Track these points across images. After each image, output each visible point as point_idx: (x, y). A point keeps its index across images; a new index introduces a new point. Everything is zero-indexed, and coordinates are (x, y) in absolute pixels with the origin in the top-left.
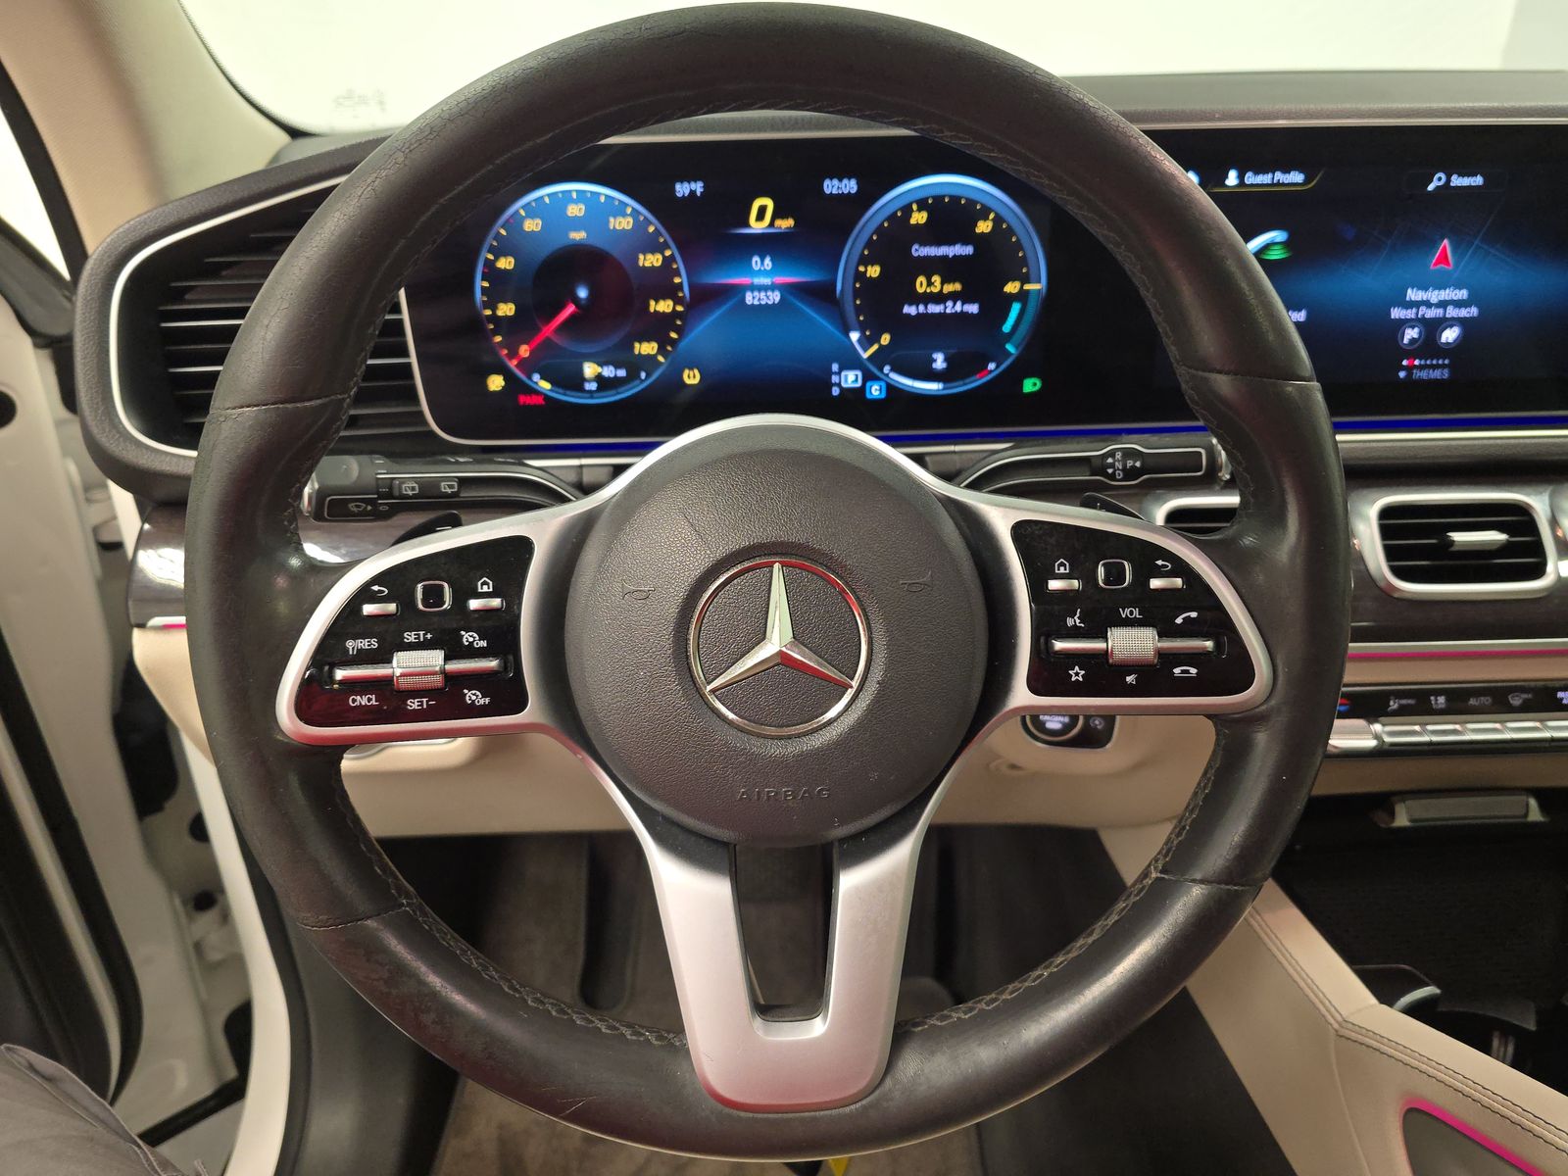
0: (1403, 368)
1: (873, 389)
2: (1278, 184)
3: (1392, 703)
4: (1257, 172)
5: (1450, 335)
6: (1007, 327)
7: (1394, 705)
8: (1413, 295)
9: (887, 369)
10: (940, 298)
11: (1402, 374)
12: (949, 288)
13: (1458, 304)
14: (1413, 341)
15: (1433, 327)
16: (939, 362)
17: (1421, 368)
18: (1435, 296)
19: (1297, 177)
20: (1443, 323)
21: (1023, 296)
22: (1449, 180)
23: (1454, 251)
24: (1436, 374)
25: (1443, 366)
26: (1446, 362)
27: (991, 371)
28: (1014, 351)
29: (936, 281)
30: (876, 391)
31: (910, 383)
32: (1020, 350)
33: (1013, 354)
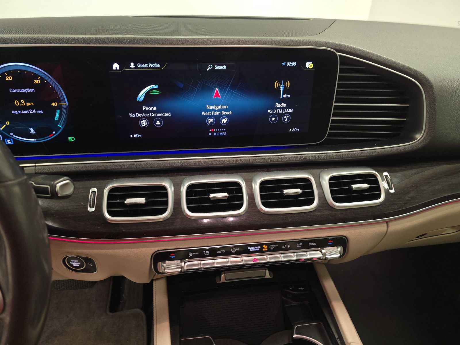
0: (210, 132)
1: (8, 141)
2: (151, 67)
3: (190, 254)
4: (141, 64)
5: (224, 121)
6: (56, 118)
7: (191, 255)
8: (208, 107)
9: (11, 134)
10: (26, 108)
11: (210, 134)
12: (28, 104)
13: (225, 110)
14: (211, 122)
15: (218, 118)
16: (32, 131)
17: (216, 132)
18: (216, 108)
19: (157, 65)
20: (222, 117)
21: (59, 107)
22: (214, 67)
23: (220, 91)
24: (222, 134)
25: (224, 131)
26: (225, 130)
27: (54, 134)
28: (61, 127)
29: (23, 102)
30: (9, 141)
31: (22, 139)
32: (63, 127)
33: (61, 128)
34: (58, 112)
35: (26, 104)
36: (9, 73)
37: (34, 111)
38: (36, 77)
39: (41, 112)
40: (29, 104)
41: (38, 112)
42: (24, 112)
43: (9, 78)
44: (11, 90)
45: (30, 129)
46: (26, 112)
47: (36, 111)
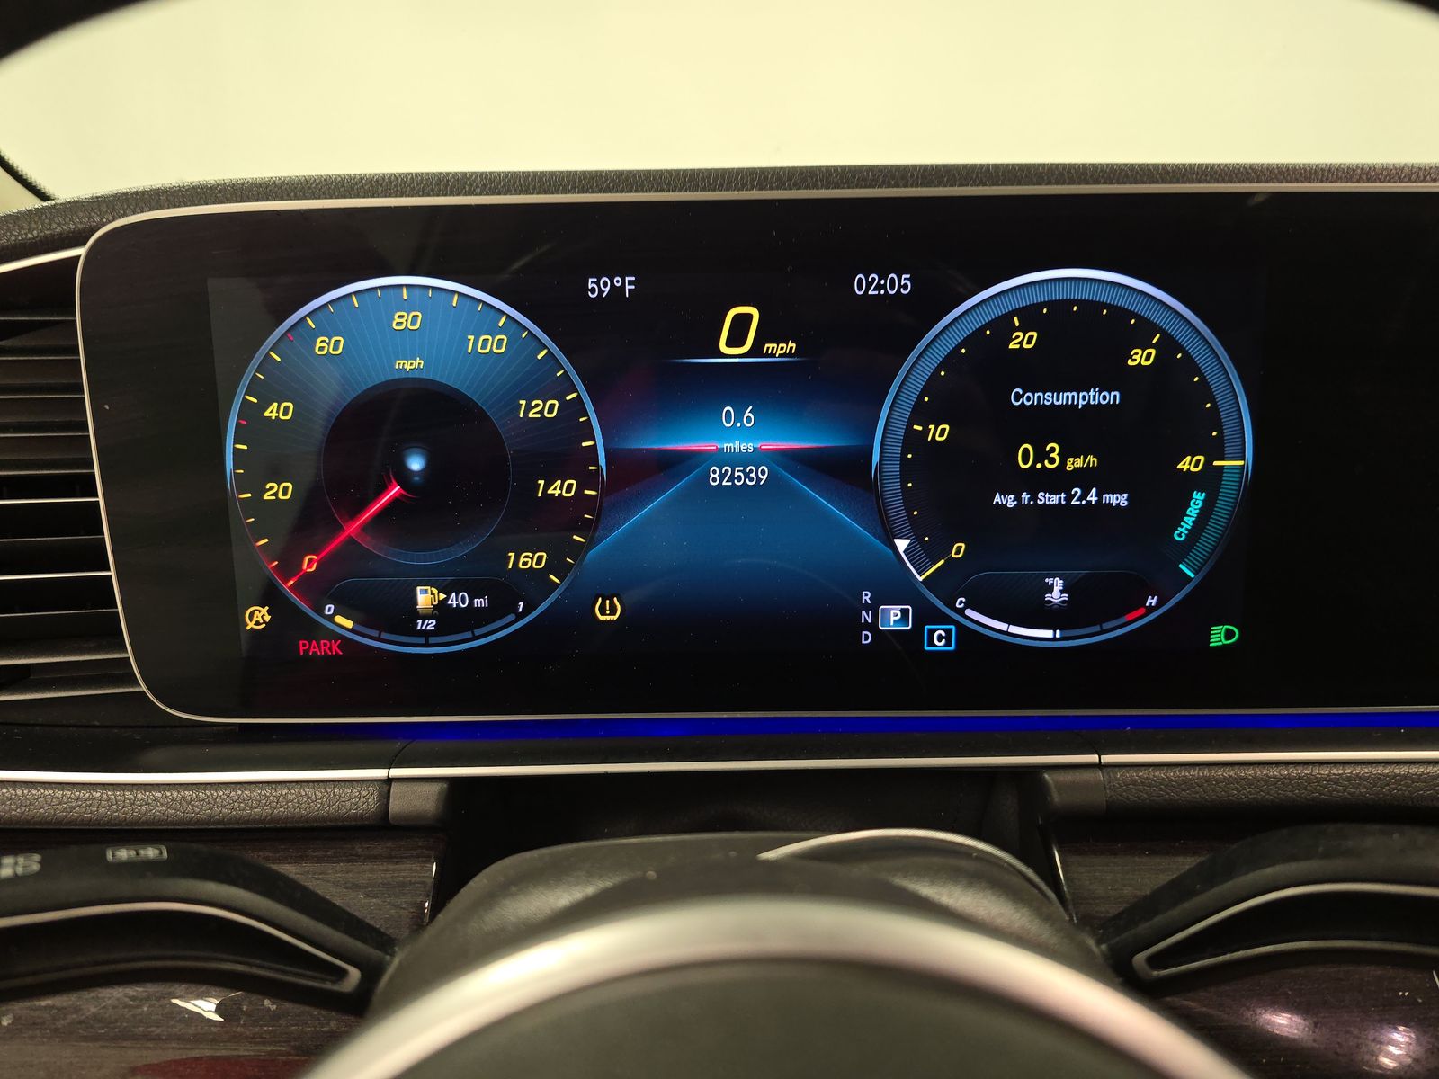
1: (936, 634)
6: (1182, 532)
9: (957, 604)
10: (1059, 480)
12: (1075, 463)
16: (1057, 592)
21: (1209, 480)
27: (1151, 609)
28: (1192, 575)
29: (1053, 450)
30: (940, 638)
31: (1002, 626)
32: (1202, 574)
33: (1191, 579)
34: (1198, 498)
35: (1063, 463)
36: (1030, 316)
37: (1092, 498)
38: (1142, 332)
39: (1121, 500)
40: (1079, 462)
41: (1107, 497)
42: (1044, 498)
43: (1023, 340)
44: (1018, 397)
45: (1049, 581)
46: (1054, 499)
47: (1099, 495)
